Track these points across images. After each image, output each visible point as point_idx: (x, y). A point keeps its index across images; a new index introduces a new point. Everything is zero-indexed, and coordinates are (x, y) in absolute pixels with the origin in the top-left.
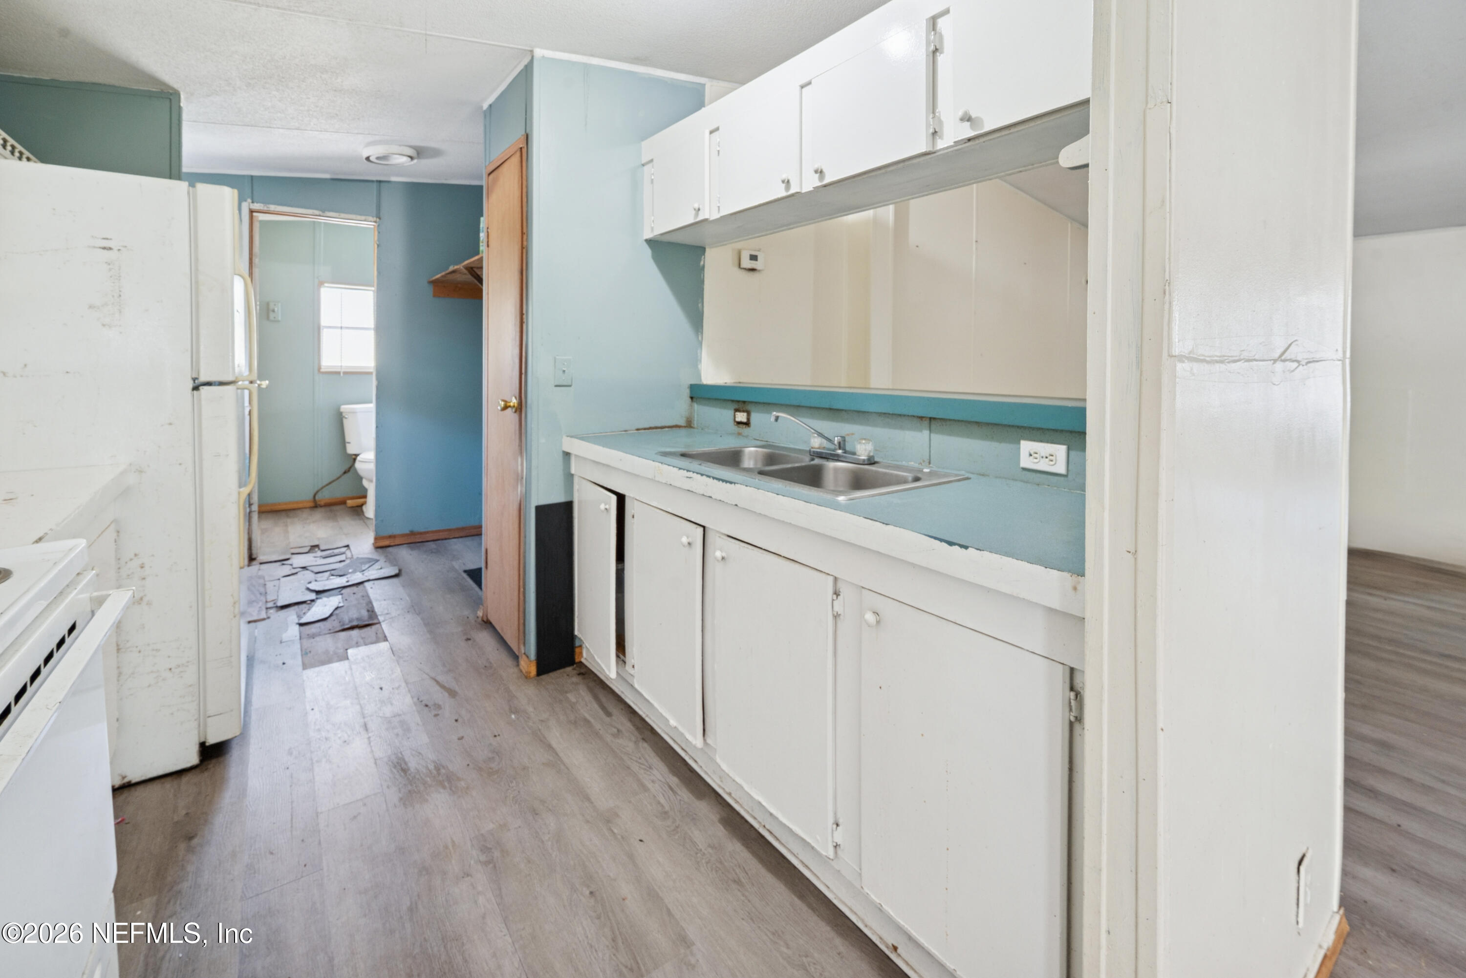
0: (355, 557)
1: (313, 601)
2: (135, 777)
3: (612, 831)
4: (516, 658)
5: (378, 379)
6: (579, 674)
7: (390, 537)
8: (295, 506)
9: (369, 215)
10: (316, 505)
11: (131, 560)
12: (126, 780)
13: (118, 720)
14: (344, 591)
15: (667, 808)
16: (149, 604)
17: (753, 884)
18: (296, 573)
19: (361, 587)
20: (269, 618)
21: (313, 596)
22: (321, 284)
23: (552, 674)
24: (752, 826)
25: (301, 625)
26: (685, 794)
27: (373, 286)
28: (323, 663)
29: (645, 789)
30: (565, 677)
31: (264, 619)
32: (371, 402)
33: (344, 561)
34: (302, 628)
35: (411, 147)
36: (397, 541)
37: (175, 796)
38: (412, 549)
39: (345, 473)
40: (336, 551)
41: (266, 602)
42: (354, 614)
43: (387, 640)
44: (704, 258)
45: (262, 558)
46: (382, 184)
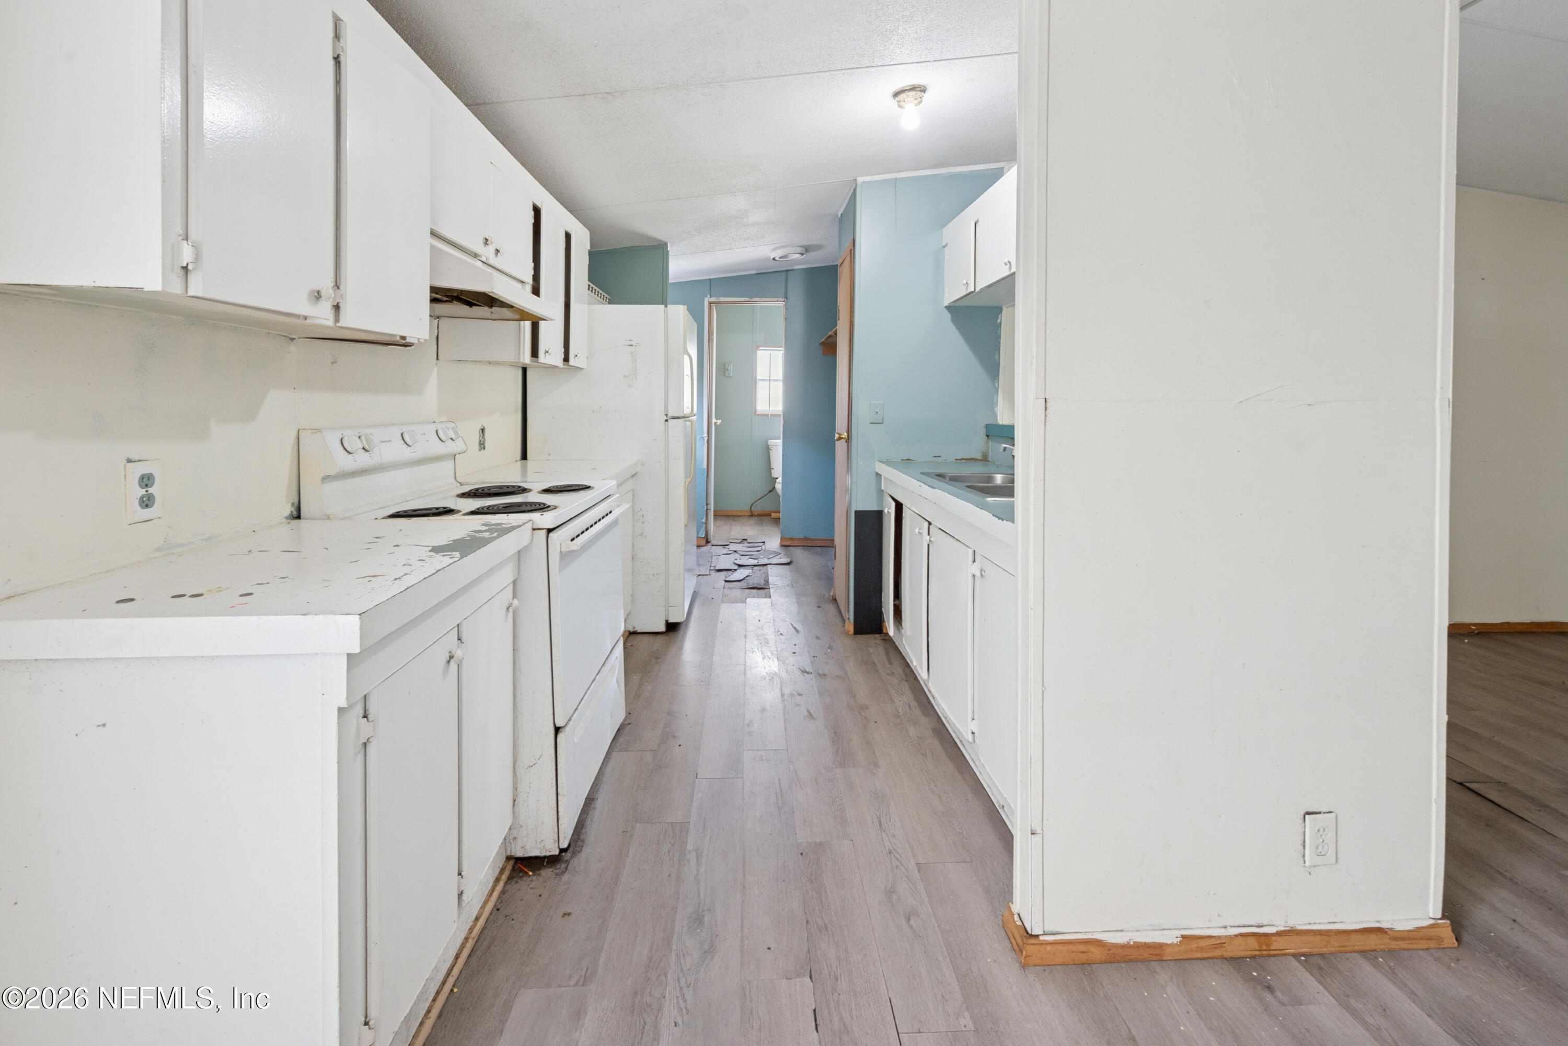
0: (767, 549)
1: (736, 570)
2: (639, 629)
3: (861, 714)
4: (844, 621)
5: (784, 419)
6: (882, 640)
7: (791, 539)
8: (739, 514)
9: (780, 297)
10: (752, 515)
11: (638, 511)
12: (635, 630)
13: (632, 596)
14: (755, 568)
15: (901, 714)
16: (645, 537)
17: (933, 759)
18: (730, 554)
19: (765, 567)
20: (710, 575)
21: (736, 567)
22: (757, 347)
23: (864, 636)
24: (952, 737)
25: (726, 581)
26: (917, 712)
27: (782, 347)
28: (733, 602)
29: (893, 702)
30: (873, 640)
31: (707, 575)
32: (780, 439)
33: (759, 551)
34: (726, 583)
35: (800, 246)
36: (796, 543)
37: (654, 642)
38: (804, 550)
39: (770, 492)
40: (756, 545)
41: (711, 566)
42: (756, 580)
43: (770, 598)
44: (1001, 316)
45: (714, 542)
46: (789, 272)
